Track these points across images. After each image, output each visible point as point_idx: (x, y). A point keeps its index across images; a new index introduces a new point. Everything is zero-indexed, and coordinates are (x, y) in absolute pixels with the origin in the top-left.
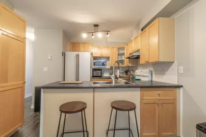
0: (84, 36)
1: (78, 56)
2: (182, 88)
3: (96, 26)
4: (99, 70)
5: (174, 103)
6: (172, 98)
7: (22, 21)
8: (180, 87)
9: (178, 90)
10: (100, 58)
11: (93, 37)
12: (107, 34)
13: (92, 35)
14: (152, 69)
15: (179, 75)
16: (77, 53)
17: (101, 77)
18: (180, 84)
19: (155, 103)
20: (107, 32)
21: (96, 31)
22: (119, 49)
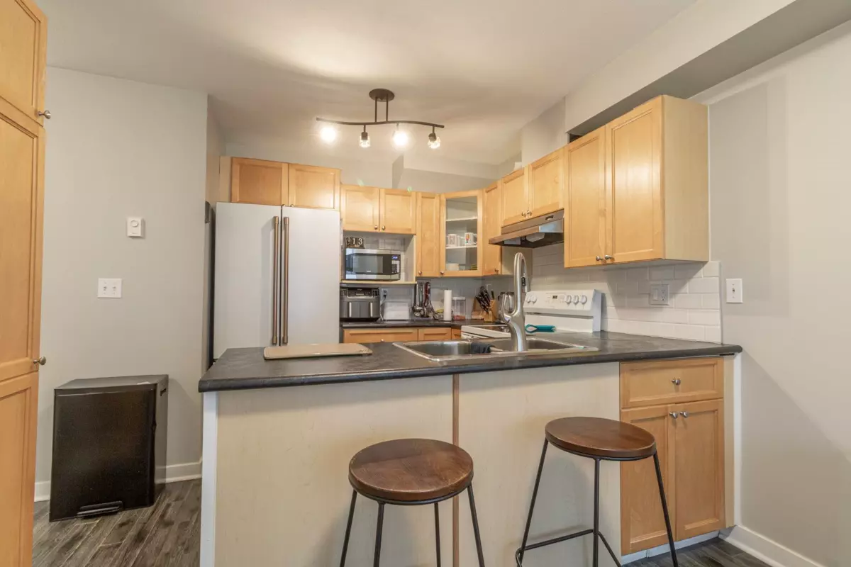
0: (328, 134)
1: (281, 225)
2: (738, 357)
3: (382, 95)
4: (367, 290)
5: (714, 410)
6: (710, 392)
7: (30, 14)
8: (730, 351)
9: (726, 361)
10: (375, 236)
11: (365, 144)
12: (433, 137)
13: (365, 136)
14: (604, 287)
15: (727, 308)
16: (275, 211)
17: (374, 320)
18: (730, 342)
19: (663, 417)
20: (433, 128)
21: (381, 118)
22: (451, 203)
